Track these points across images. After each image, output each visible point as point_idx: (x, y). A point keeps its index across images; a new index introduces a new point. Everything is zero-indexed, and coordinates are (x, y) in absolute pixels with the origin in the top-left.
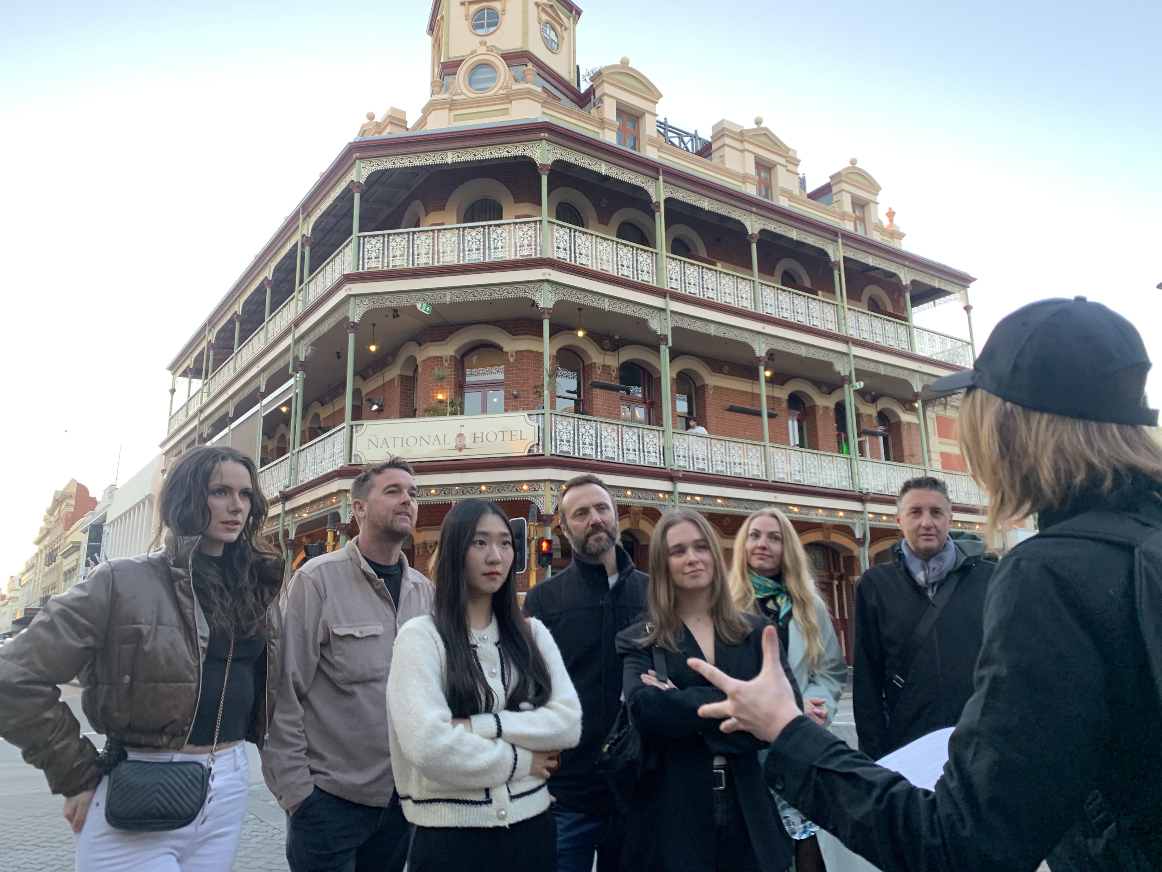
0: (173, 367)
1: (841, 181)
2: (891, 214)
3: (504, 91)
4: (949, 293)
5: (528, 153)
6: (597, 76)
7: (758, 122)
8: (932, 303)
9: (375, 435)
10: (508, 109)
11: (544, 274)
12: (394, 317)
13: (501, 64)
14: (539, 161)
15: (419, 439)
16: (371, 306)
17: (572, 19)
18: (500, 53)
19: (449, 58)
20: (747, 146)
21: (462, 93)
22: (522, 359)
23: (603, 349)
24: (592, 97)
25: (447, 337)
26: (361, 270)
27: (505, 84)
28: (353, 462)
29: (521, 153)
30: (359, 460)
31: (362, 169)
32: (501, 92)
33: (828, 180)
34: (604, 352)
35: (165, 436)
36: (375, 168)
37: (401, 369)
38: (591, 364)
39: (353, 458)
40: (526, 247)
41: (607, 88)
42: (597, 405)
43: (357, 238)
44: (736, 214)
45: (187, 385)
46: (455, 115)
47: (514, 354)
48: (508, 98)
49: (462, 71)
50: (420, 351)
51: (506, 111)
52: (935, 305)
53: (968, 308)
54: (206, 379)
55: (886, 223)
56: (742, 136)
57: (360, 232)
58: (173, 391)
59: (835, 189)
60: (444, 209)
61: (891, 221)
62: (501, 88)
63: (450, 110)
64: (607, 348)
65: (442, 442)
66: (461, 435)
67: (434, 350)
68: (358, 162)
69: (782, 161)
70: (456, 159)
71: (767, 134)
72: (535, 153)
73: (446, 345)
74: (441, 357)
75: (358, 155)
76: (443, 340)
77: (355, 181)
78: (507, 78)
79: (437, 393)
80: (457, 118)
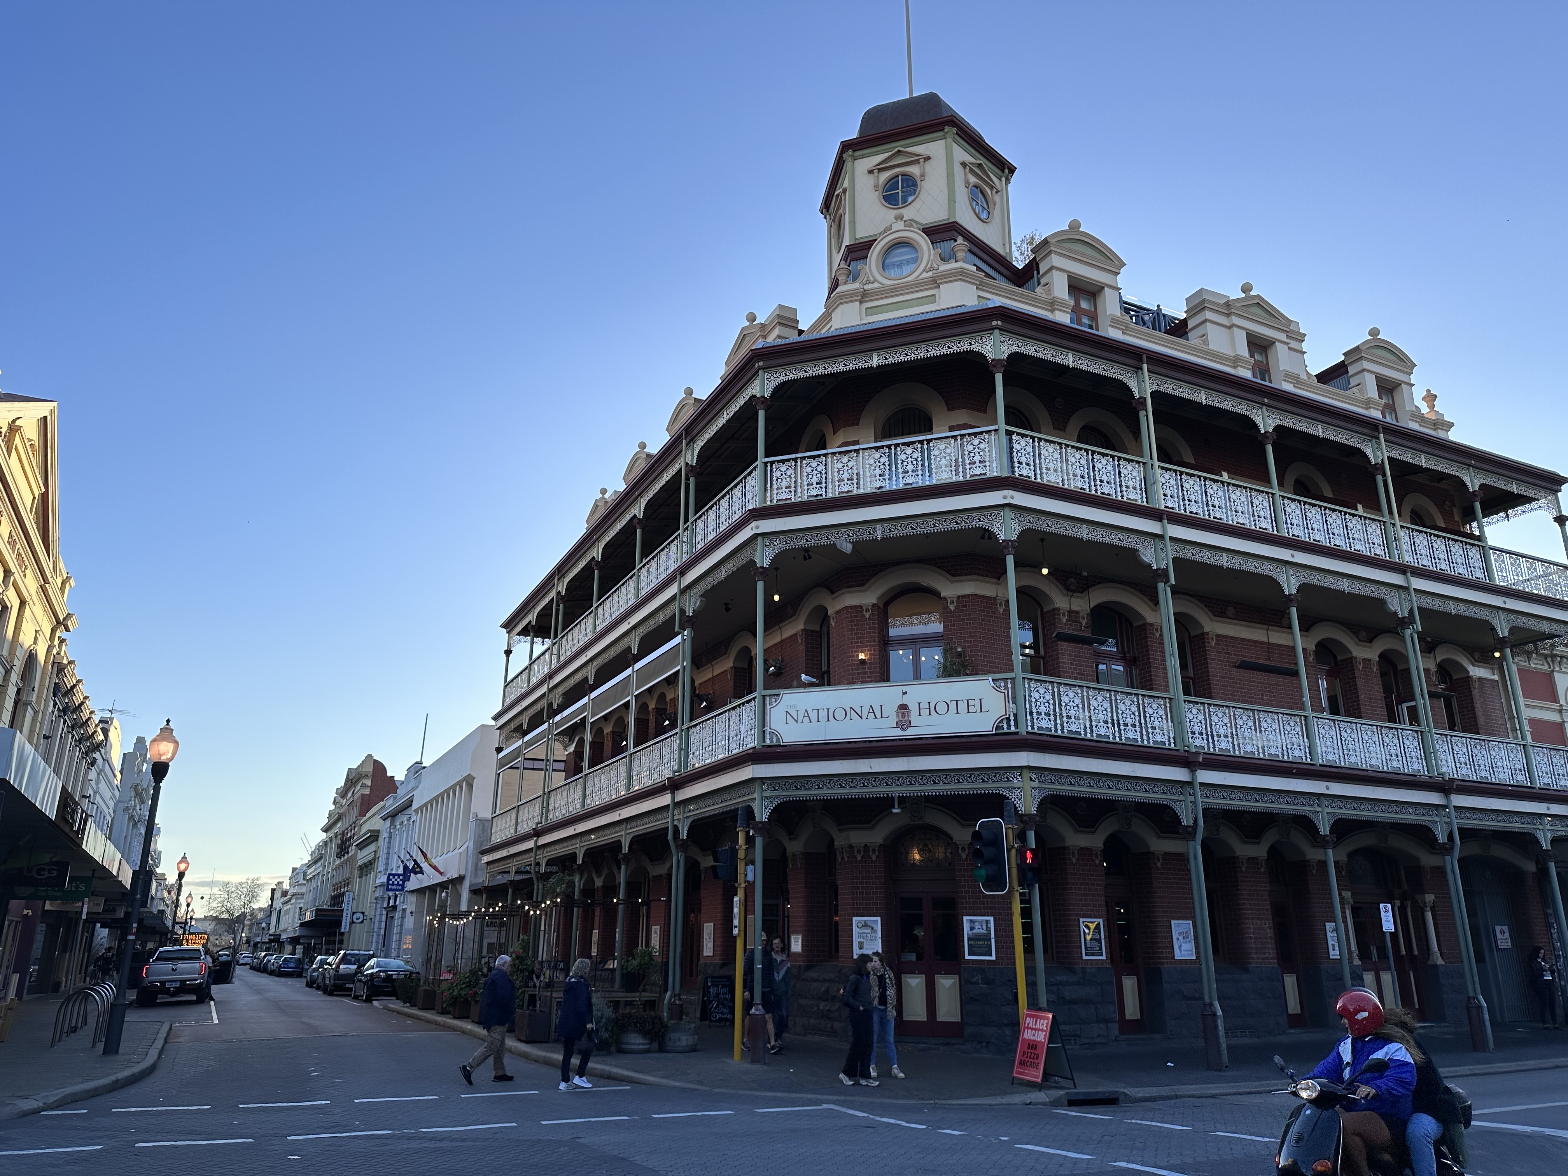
0: (509, 625)
1: (1361, 358)
2: (1430, 398)
3: (930, 274)
4: (1530, 500)
5: (976, 347)
6: (1042, 248)
7: (1246, 288)
8: (1503, 514)
9: (794, 706)
10: (934, 295)
11: (1005, 498)
12: (805, 559)
13: (923, 241)
14: (990, 357)
15: (848, 710)
16: (783, 546)
17: (1003, 179)
18: (921, 227)
19: (856, 239)
20: (1236, 320)
21: (875, 280)
22: (965, 606)
23: (1068, 590)
24: (1035, 272)
25: (868, 580)
26: (769, 503)
27: (929, 265)
28: (768, 742)
29: (966, 347)
30: (775, 740)
31: (766, 381)
32: (925, 275)
33: (1342, 358)
34: (1070, 593)
35: (499, 708)
36: (782, 379)
37: (805, 623)
38: (1054, 610)
39: (768, 737)
40: (978, 464)
41: (1056, 260)
42: (1064, 663)
43: (763, 464)
44: (1241, 408)
45: (529, 645)
46: (867, 308)
47: (955, 599)
48: (935, 283)
49: (875, 253)
50: (833, 599)
51: (932, 299)
52: (1507, 516)
53: (1560, 519)
54: (555, 638)
55: (1425, 409)
56: (1228, 308)
57: (766, 457)
58: (508, 653)
59: (1352, 370)
60: (858, 424)
61: (1432, 407)
62: (924, 271)
63: (861, 302)
64: (1073, 588)
65: (878, 715)
66: (903, 707)
67: (851, 599)
68: (760, 372)
69: (1283, 337)
70: (882, 362)
71: (1260, 304)
72: (985, 346)
73: (865, 591)
74: (861, 606)
75: (761, 364)
76: (863, 585)
77: (758, 395)
78: (932, 258)
79: (858, 652)
80: (870, 311)
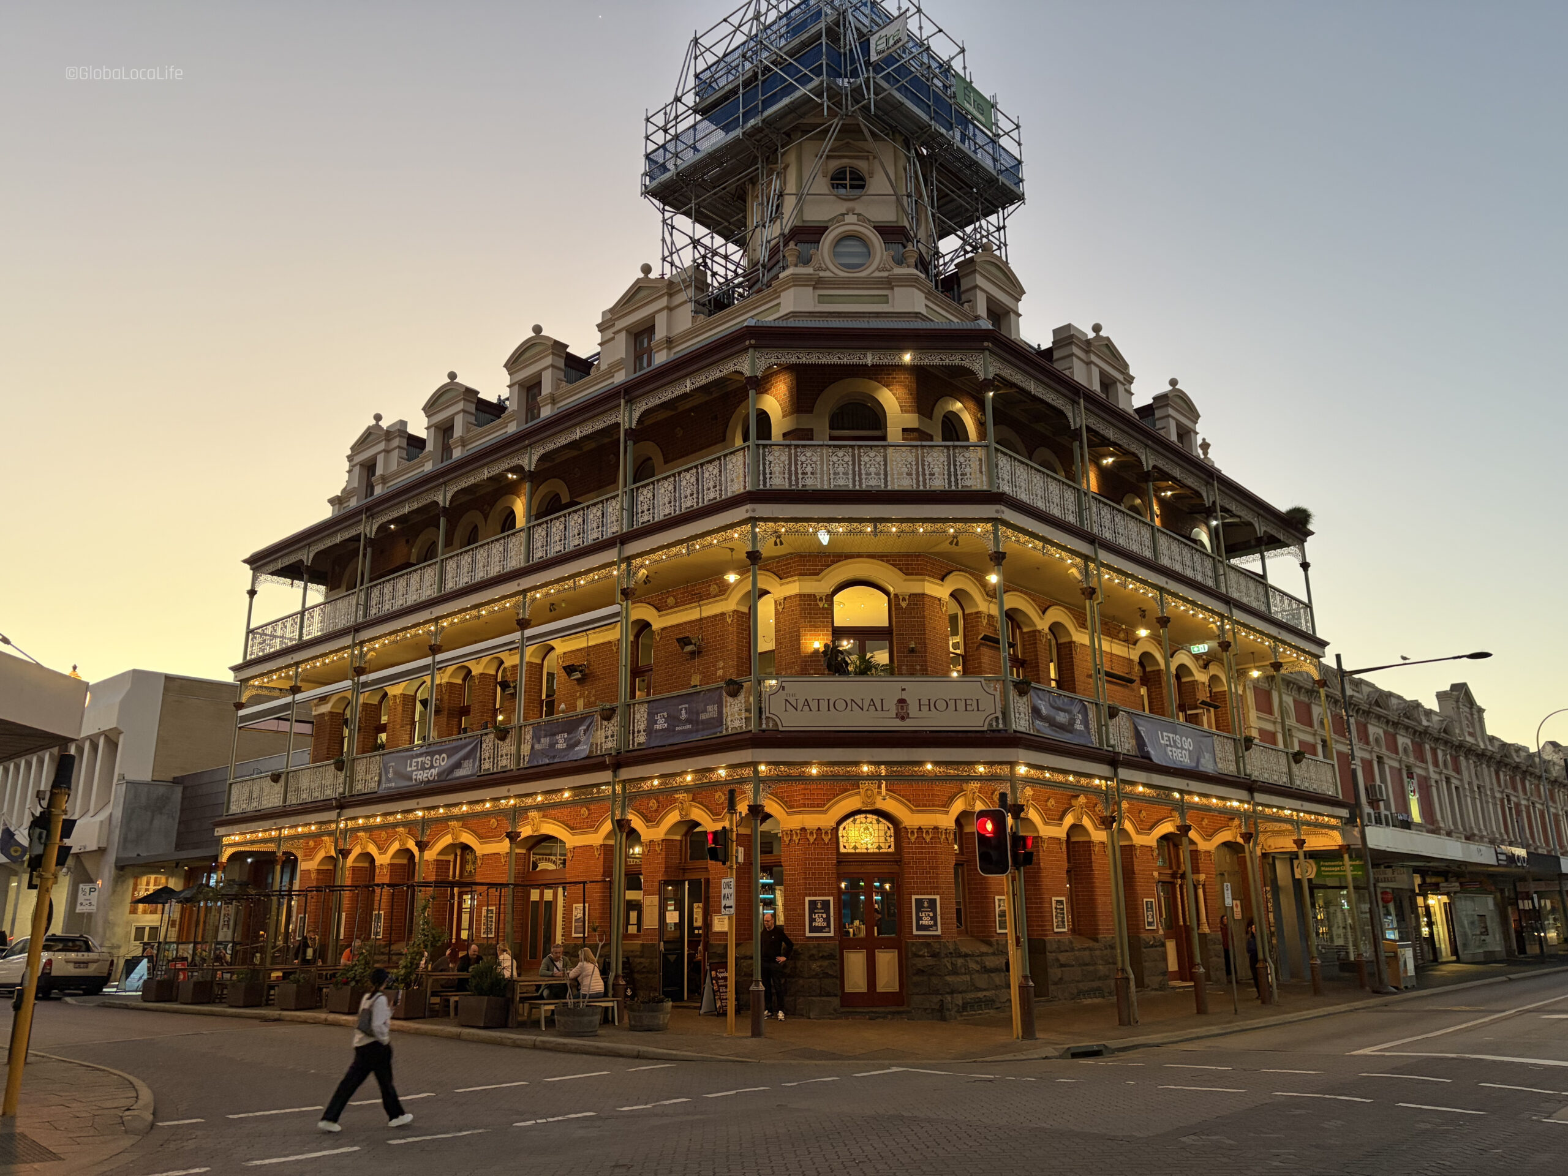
1: (1167, 405)
2: (1205, 446)
3: (885, 274)
5: (966, 363)
7: (1097, 328)
9: (794, 695)
10: (887, 296)
11: (997, 511)
12: (776, 544)
13: (876, 240)
14: (980, 374)
15: (849, 702)
18: (873, 224)
19: (803, 221)
20: (1093, 358)
21: (827, 269)
22: (916, 604)
25: (822, 570)
26: (761, 487)
27: (882, 265)
28: (764, 726)
29: (957, 362)
31: (756, 361)
32: (877, 274)
33: (1151, 401)
34: (990, 599)
36: (774, 361)
37: (738, 604)
38: (977, 613)
39: (764, 721)
40: (969, 476)
41: (980, 281)
42: (984, 663)
43: (755, 447)
46: (819, 295)
47: (908, 597)
48: (890, 283)
49: (828, 239)
50: (781, 585)
51: (885, 299)
53: (1305, 566)
56: (1087, 345)
57: (758, 440)
58: (252, 593)
59: (1158, 414)
60: (811, 412)
61: (1205, 453)
62: (877, 269)
63: (814, 288)
64: (992, 594)
65: (879, 708)
66: (902, 701)
67: (804, 587)
68: (750, 350)
69: (1120, 377)
71: (1109, 345)
72: (974, 364)
73: (819, 580)
74: (814, 595)
75: (753, 342)
76: (815, 574)
77: (748, 374)
78: (884, 258)
79: (811, 639)
80: (822, 299)
